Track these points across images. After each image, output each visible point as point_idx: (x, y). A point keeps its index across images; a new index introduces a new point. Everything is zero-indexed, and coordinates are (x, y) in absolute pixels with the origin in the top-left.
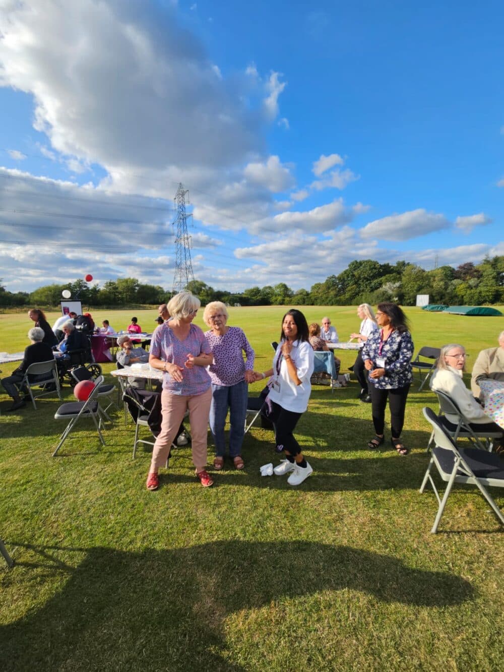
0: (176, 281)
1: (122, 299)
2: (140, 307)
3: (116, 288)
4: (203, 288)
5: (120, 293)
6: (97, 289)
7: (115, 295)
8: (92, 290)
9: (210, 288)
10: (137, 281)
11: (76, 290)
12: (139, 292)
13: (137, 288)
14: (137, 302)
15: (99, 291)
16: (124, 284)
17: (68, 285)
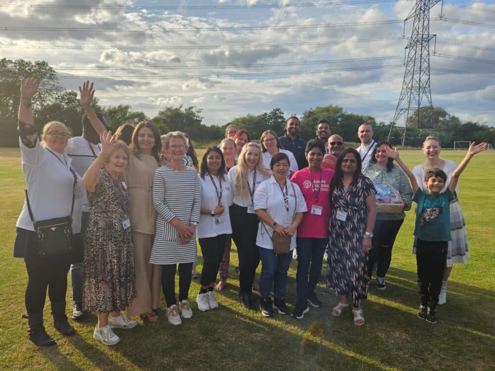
4: (441, 119)
9: (453, 118)
11: (270, 121)
13: (340, 119)
17: (263, 115)
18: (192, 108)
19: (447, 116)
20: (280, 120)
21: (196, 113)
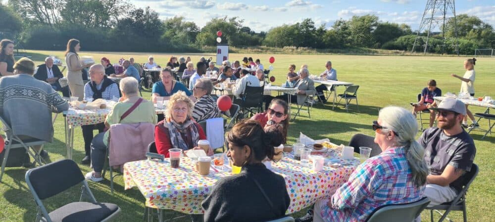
0: (425, 17)
1: (351, 41)
2: (369, 51)
3: (345, 28)
4: (475, 27)
5: (349, 34)
6: (324, 30)
7: (343, 37)
8: (318, 31)
9: (487, 26)
10: (377, 18)
11: (302, 30)
12: (376, 32)
13: (374, 28)
14: (370, 46)
15: (325, 31)
16: (360, 23)
17: (296, 25)
18: (235, 18)
19: (482, 24)
20: (311, 29)
21: (239, 22)
